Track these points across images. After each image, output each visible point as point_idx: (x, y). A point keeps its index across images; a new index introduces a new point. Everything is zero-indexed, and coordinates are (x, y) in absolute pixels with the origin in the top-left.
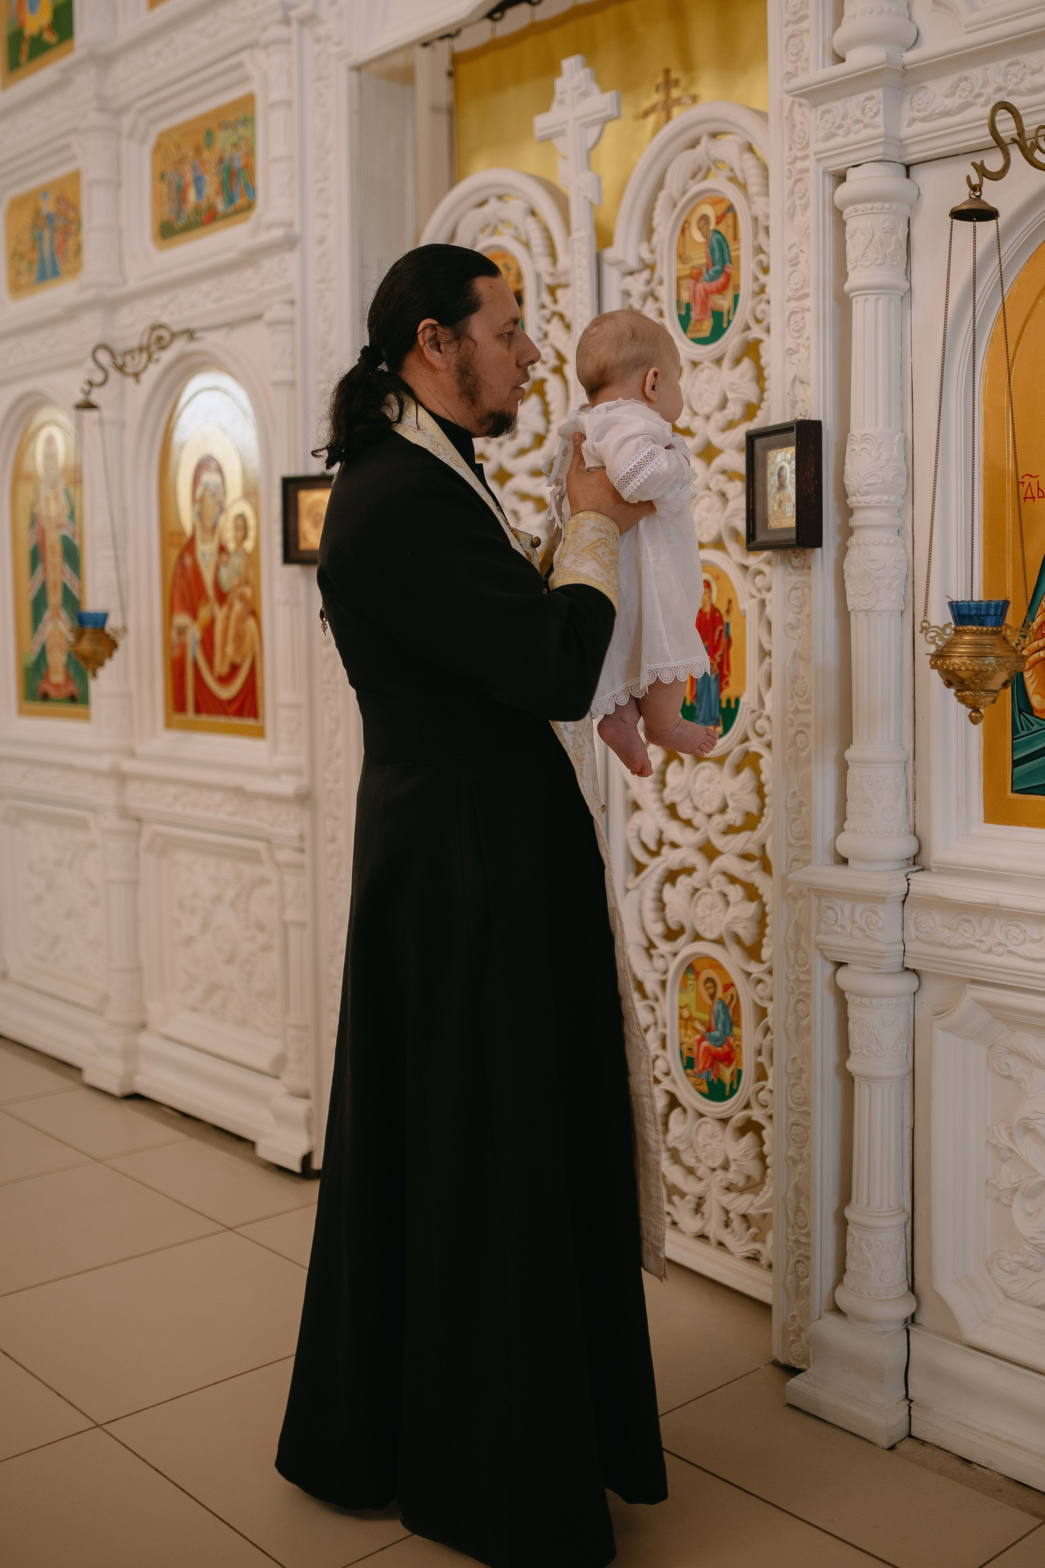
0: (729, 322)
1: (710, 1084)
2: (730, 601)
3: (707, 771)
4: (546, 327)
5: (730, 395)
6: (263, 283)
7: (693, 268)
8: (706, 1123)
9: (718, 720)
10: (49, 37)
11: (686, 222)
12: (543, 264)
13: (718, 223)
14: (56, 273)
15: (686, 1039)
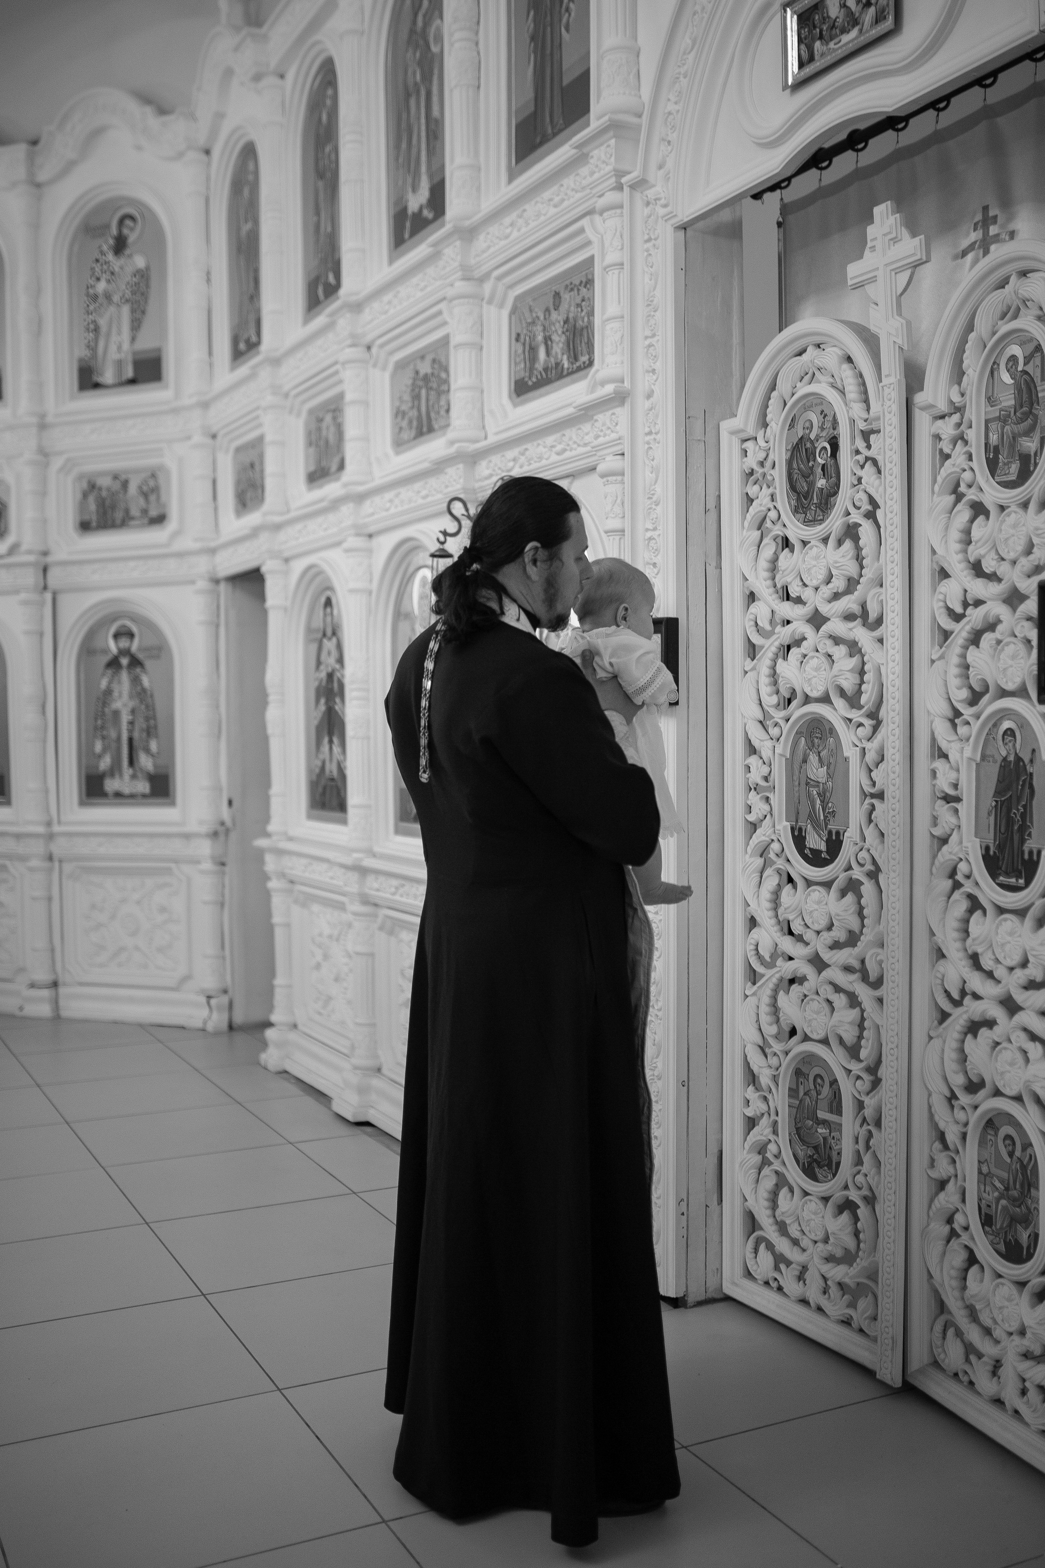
0: (1036, 465)
1: (1007, 1244)
2: (1034, 751)
3: (1009, 923)
4: (860, 473)
5: (1035, 540)
6: (597, 437)
7: (1001, 410)
8: (1003, 1284)
9: (1020, 873)
10: (427, 214)
11: (994, 363)
12: (858, 409)
13: (1025, 364)
14: (431, 430)
15: (985, 1195)
